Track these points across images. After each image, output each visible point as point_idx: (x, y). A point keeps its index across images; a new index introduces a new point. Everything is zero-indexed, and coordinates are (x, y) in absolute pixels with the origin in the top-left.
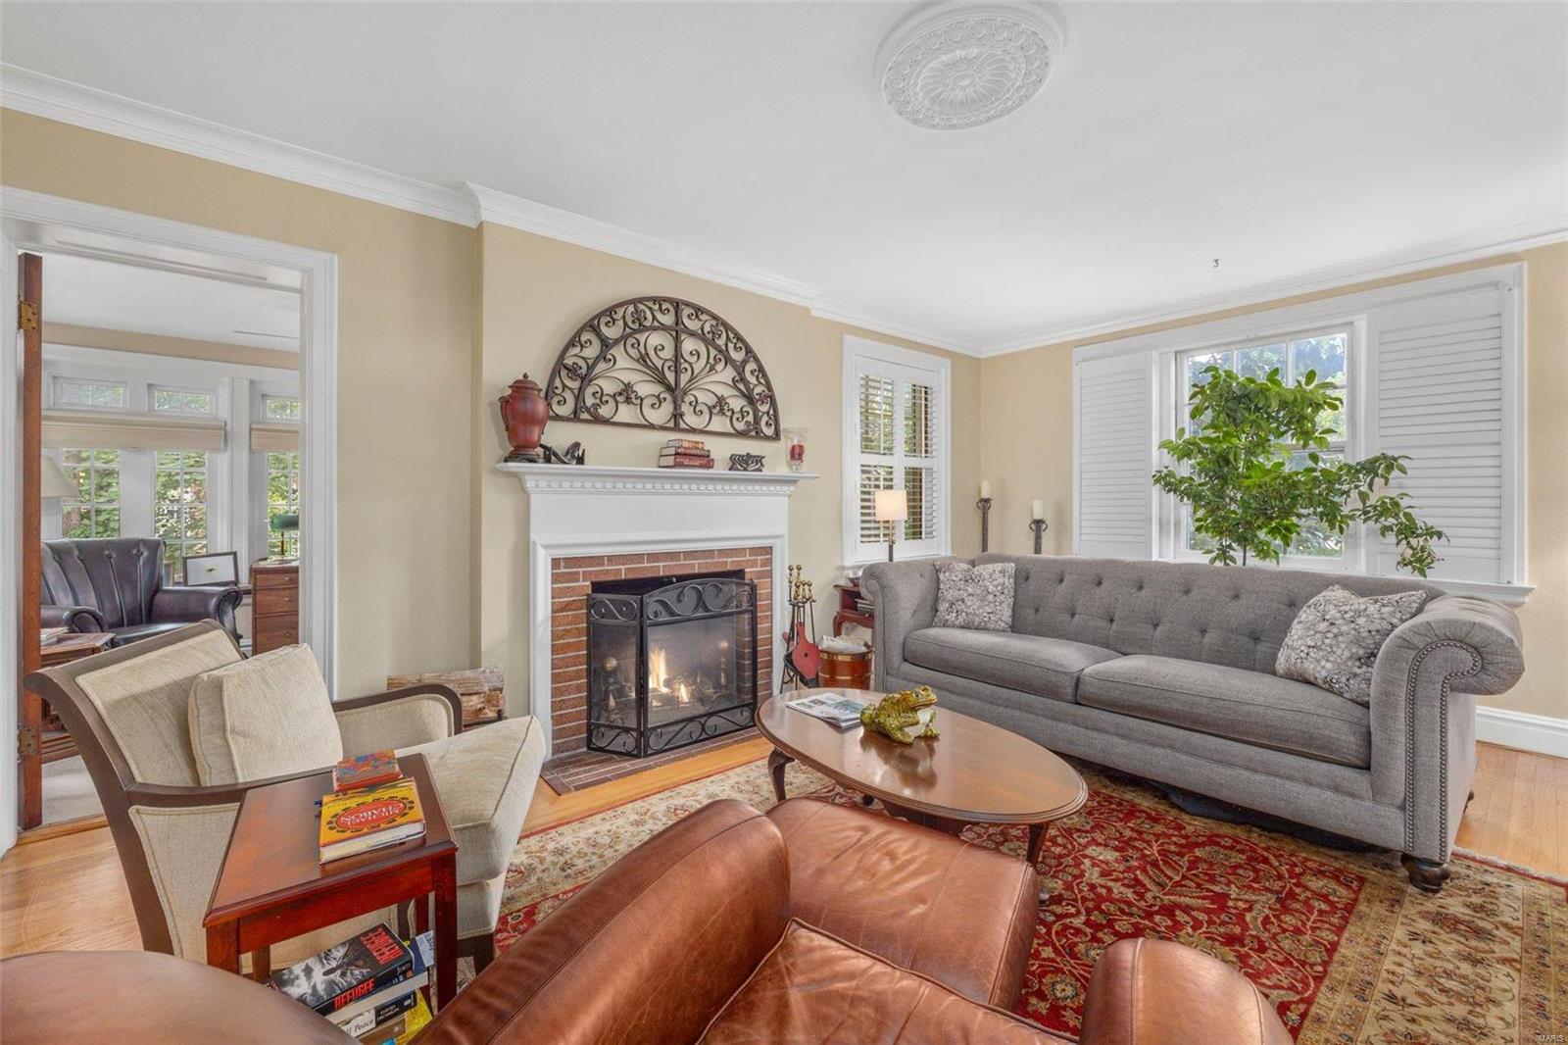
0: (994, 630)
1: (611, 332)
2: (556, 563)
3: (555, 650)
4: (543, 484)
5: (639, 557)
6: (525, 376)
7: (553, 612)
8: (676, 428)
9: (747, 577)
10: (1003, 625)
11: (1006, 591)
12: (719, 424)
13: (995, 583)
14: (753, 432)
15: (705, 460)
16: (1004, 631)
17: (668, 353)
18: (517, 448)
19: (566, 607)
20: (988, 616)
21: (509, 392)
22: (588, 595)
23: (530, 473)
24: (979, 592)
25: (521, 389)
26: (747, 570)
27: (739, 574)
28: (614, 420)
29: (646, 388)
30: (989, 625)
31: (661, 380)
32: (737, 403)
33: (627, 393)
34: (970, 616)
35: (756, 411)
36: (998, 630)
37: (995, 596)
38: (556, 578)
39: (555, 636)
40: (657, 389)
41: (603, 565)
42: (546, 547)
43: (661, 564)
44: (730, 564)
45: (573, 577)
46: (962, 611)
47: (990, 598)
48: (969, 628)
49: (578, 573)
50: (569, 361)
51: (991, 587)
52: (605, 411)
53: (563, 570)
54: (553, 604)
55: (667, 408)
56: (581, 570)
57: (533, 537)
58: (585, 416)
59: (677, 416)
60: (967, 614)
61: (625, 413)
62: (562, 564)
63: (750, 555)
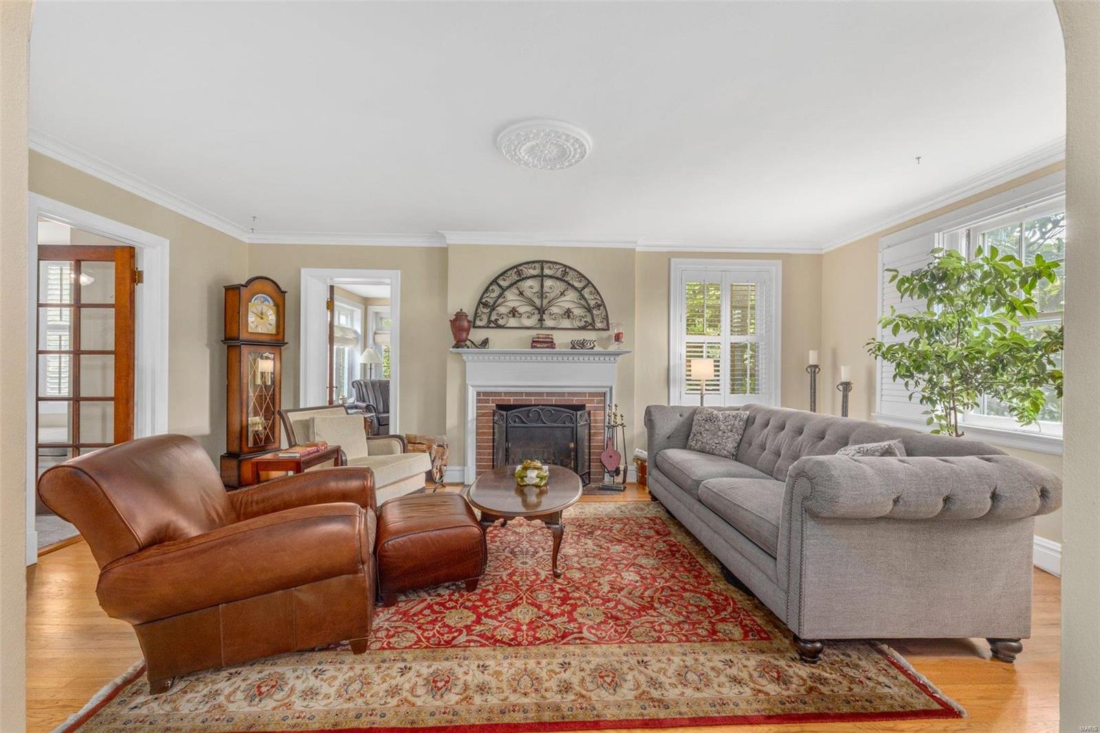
0: (718, 455)
1: (504, 284)
2: (478, 394)
3: (478, 434)
4: (470, 358)
5: (521, 394)
6: (461, 310)
7: (477, 416)
8: (541, 328)
9: (587, 409)
10: (725, 452)
11: (734, 430)
12: (566, 323)
13: (727, 424)
14: (588, 326)
15: (551, 344)
16: (726, 457)
17: (537, 288)
18: (458, 342)
19: (483, 415)
20: (715, 445)
21: (454, 317)
22: (494, 410)
23: (464, 353)
24: (713, 428)
25: (460, 316)
26: (587, 405)
27: (582, 407)
28: (508, 325)
29: (524, 309)
30: (716, 452)
31: (532, 303)
32: (577, 312)
33: (514, 312)
34: (704, 444)
35: (592, 314)
36: (722, 456)
37: (724, 432)
38: (479, 401)
39: (477, 428)
40: (529, 309)
41: (501, 396)
42: (473, 386)
43: (533, 398)
44: (575, 401)
45: (487, 401)
46: (700, 440)
47: (720, 433)
48: (703, 452)
49: (489, 399)
50: (484, 300)
51: (723, 426)
52: (501, 322)
53: (482, 398)
54: (477, 413)
55: (537, 317)
56: (491, 398)
57: (467, 382)
58: (492, 325)
59: (541, 320)
60: (702, 443)
61: (512, 322)
62: (481, 394)
63: (589, 397)
